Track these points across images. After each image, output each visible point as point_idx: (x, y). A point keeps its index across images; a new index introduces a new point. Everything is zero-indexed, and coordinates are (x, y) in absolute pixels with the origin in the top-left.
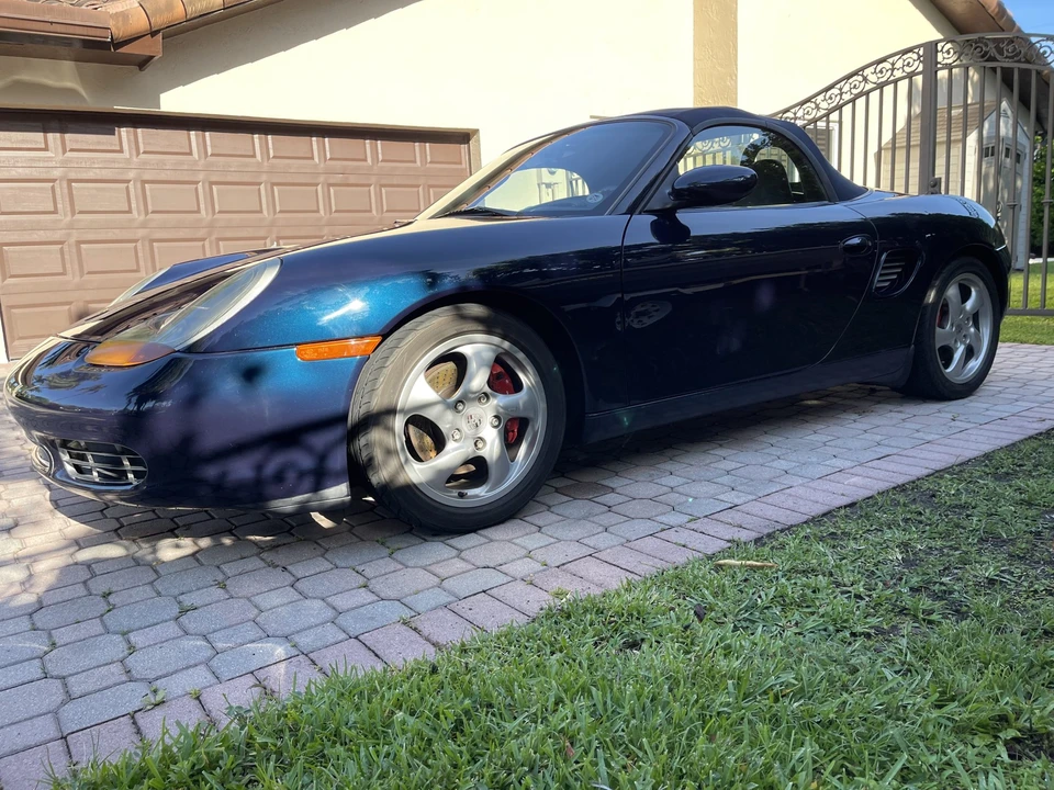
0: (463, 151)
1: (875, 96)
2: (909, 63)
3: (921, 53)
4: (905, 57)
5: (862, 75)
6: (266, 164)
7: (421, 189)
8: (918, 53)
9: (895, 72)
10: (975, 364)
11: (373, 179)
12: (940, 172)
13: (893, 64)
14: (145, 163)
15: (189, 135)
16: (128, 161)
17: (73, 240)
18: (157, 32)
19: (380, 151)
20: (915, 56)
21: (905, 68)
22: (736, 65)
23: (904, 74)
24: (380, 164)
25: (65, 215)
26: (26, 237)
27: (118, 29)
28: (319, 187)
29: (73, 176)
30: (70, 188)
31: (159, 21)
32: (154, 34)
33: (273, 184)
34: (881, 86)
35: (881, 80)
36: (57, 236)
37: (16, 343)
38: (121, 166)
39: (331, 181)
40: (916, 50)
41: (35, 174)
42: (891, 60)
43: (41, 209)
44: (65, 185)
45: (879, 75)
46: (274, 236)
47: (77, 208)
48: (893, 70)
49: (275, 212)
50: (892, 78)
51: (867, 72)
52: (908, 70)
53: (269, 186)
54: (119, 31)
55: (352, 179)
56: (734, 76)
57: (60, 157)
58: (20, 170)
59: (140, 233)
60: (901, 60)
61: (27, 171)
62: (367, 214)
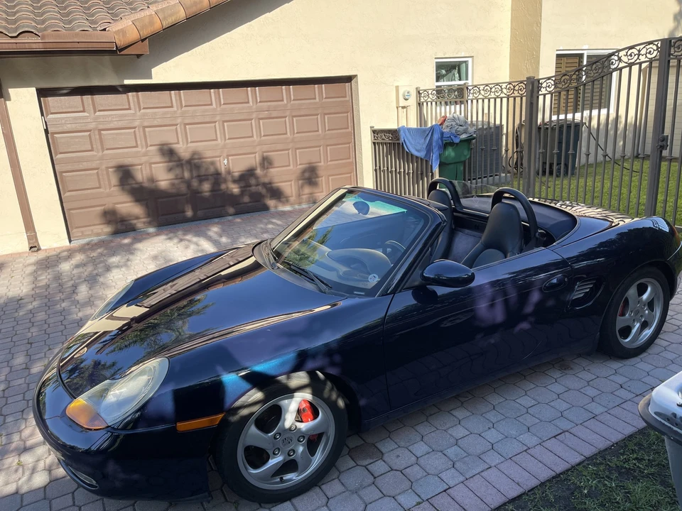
0: (347, 88)
1: (625, 71)
2: (650, 51)
3: (659, 45)
4: (648, 47)
5: (618, 56)
6: (219, 109)
7: (319, 116)
8: (657, 45)
9: (641, 57)
10: (648, 332)
11: (288, 113)
12: (667, 132)
13: (639, 51)
14: (144, 115)
15: (170, 94)
16: (134, 115)
17: (104, 167)
18: (145, 39)
19: (292, 93)
20: (655, 48)
21: (647, 55)
22: (541, 16)
23: (647, 59)
24: (292, 102)
25: (98, 152)
26: (76, 167)
27: (120, 41)
28: (253, 121)
29: (101, 127)
30: (100, 134)
31: (145, 33)
32: (143, 40)
33: (224, 122)
34: (630, 65)
35: (630, 61)
36: (94, 165)
37: (75, 230)
38: (130, 118)
39: (261, 116)
40: (656, 43)
41: (78, 127)
42: (638, 48)
43: (83, 149)
44: (97, 132)
45: (629, 57)
46: (225, 155)
47: (106, 147)
48: (639, 55)
49: (225, 140)
50: (638, 61)
51: (622, 54)
52: (649, 56)
53: (221, 122)
54: (121, 42)
55: (275, 114)
56: (539, 24)
57: (93, 116)
58: (69, 126)
59: (144, 159)
60: (645, 49)
61: (74, 126)
62: (285, 136)
